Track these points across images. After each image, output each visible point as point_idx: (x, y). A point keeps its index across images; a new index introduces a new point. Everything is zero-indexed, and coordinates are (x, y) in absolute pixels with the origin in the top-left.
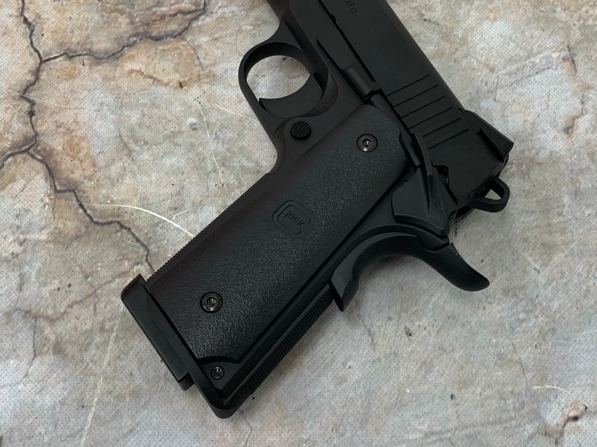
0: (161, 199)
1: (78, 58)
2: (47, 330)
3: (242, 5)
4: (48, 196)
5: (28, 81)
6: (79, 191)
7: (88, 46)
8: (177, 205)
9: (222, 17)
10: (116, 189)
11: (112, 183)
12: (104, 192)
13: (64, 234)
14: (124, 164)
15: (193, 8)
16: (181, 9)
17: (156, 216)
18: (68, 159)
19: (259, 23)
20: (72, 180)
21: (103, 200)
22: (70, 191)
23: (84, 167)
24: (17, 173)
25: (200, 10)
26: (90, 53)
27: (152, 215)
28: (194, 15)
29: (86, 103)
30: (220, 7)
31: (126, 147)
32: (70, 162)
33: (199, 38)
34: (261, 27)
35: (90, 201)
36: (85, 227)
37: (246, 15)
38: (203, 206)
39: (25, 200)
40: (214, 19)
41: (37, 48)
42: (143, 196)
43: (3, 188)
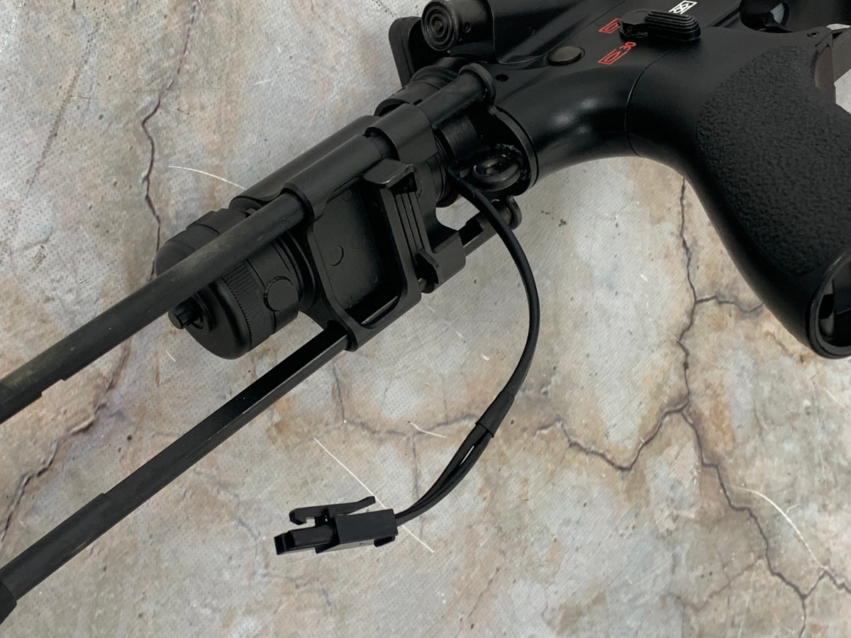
0: (780, 488)
1: (725, 306)
2: (693, 620)
4: (697, 469)
5: (684, 324)
6: (721, 468)
7: (735, 293)
10: (748, 472)
11: (746, 463)
12: (740, 472)
13: (708, 515)
14: (756, 443)
17: (775, 508)
18: (714, 428)
20: (716, 453)
21: (739, 482)
22: (714, 466)
23: (726, 440)
24: (673, 436)
26: (736, 302)
27: (772, 505)
31: (758, 423)
32: (715, 432)
35: (729, 481)
36: (726, 511)
38: (809, 502)
39: (678, 470)
41: (694, 285)
42: (767, 482)
43: (661, 452)
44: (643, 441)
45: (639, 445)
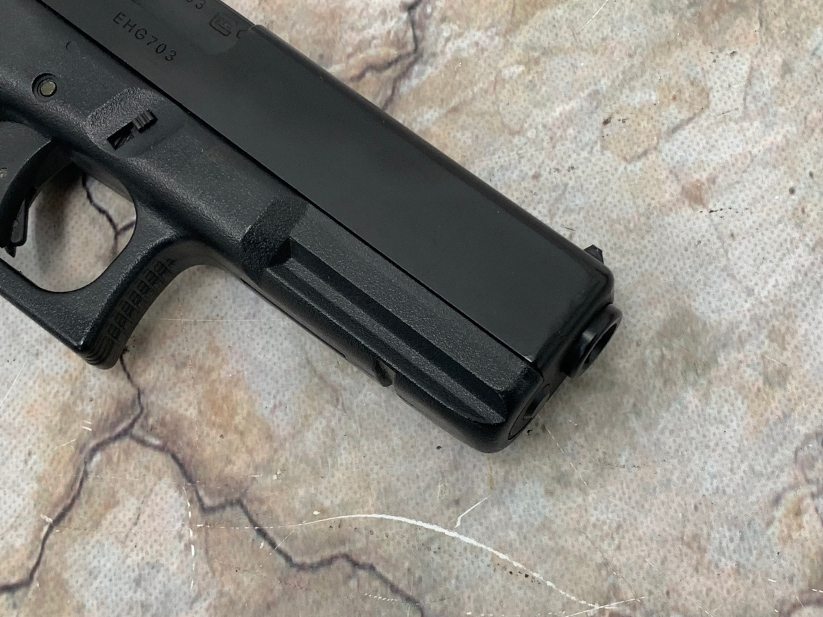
0: (422, 485)
3: (492, 26)
4: (191, 524)
6: (251, 501)
8: (458, 493)
9: (456, 59)
10: (324, 482)
11: (313, 468)
12: (301, 492)
13: (240, 605)
14: (329, 421)
15: (394, 53)
16: (370, 60)
17: (421, 528)
18: (213, 432)
19: (536, 54)
20: (232, 478)
21: (303, 512)
22: (232, 504)
23: (249, 444)
24: (118, 485)
25: (409, 55)
27: (412, 525)
28: (398, 68)
29: (225, 304)
30: (448, 40)
31: (325, 382)
32: (219, 439)
33: (418, 115)
34: (542, 65)
35: (277, 517)
36: (280, 579)
37: (505, 45)
38: (514, 485)
39: (146, 542)
40: (441, 67)
41: (103, 206)
42: (382, 485)
43: (97, 525)
44: (50, 520)
45: (41, 529)
